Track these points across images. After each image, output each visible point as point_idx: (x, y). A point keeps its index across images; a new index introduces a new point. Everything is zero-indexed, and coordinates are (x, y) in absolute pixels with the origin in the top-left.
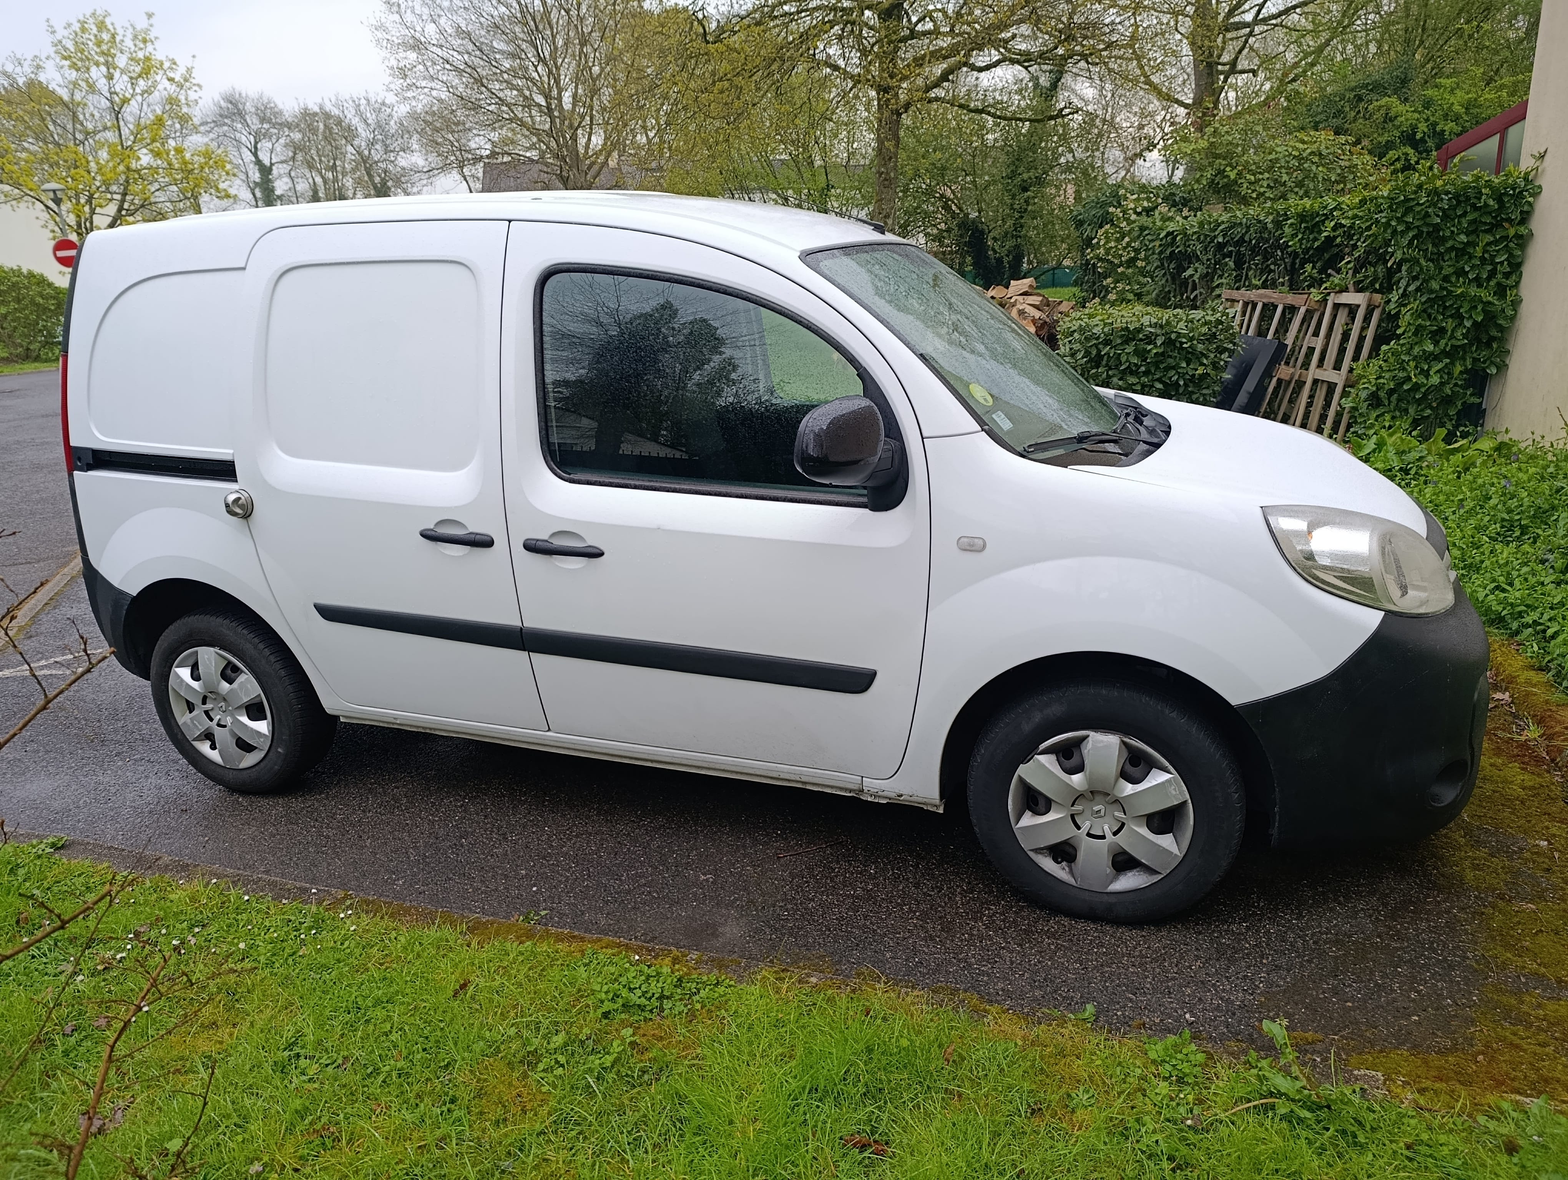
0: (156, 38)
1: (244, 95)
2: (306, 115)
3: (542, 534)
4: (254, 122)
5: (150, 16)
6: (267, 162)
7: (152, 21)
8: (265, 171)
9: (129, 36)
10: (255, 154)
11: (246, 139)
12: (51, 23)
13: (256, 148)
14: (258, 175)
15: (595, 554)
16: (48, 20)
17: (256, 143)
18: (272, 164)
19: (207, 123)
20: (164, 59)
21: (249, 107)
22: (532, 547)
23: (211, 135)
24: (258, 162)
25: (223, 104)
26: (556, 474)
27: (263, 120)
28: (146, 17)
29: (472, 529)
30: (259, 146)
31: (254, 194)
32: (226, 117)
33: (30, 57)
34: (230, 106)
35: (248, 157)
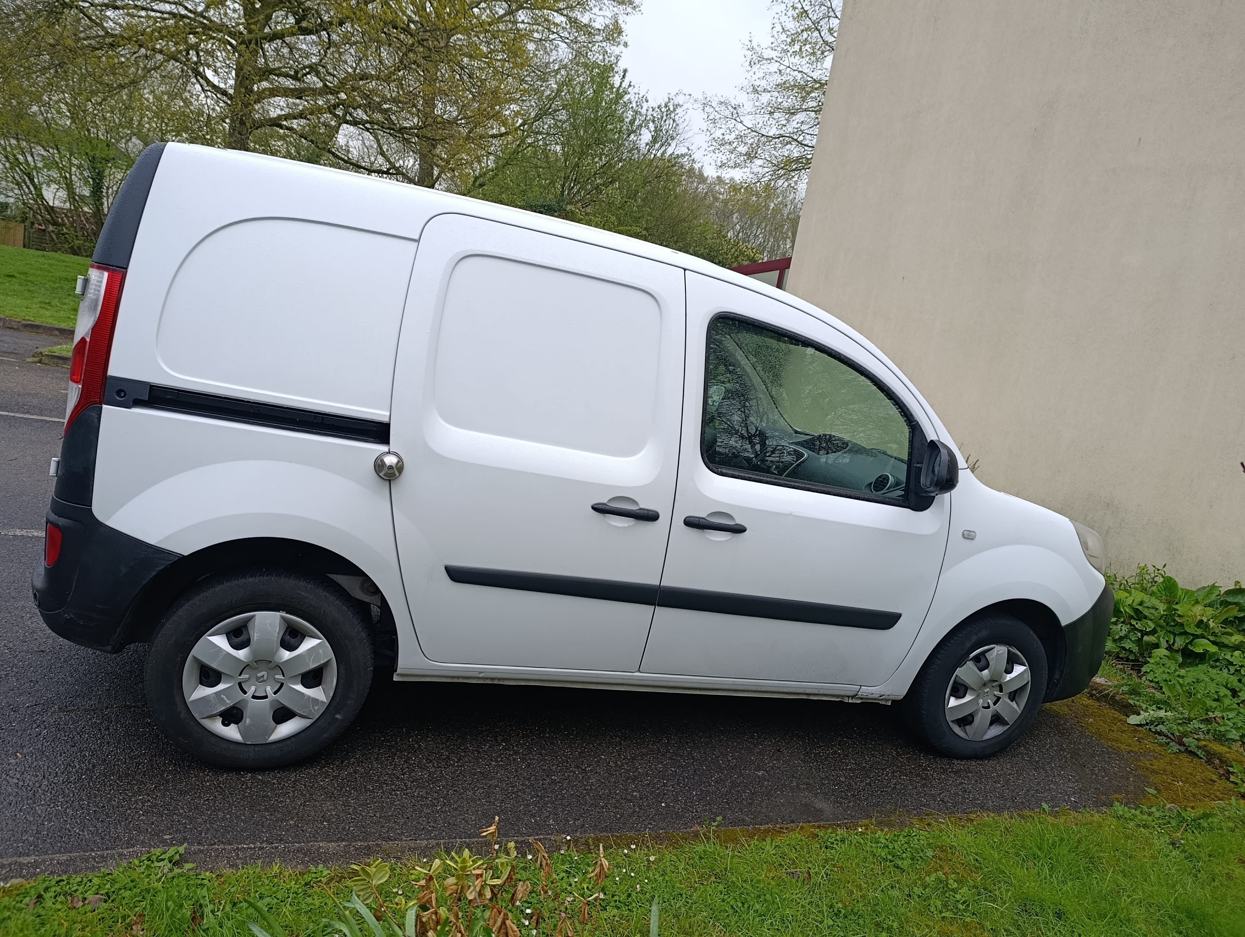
3: (701, 513)
15: (739, 530)
22: (692, 523)
26: (709, 468)
29: (642, 506)
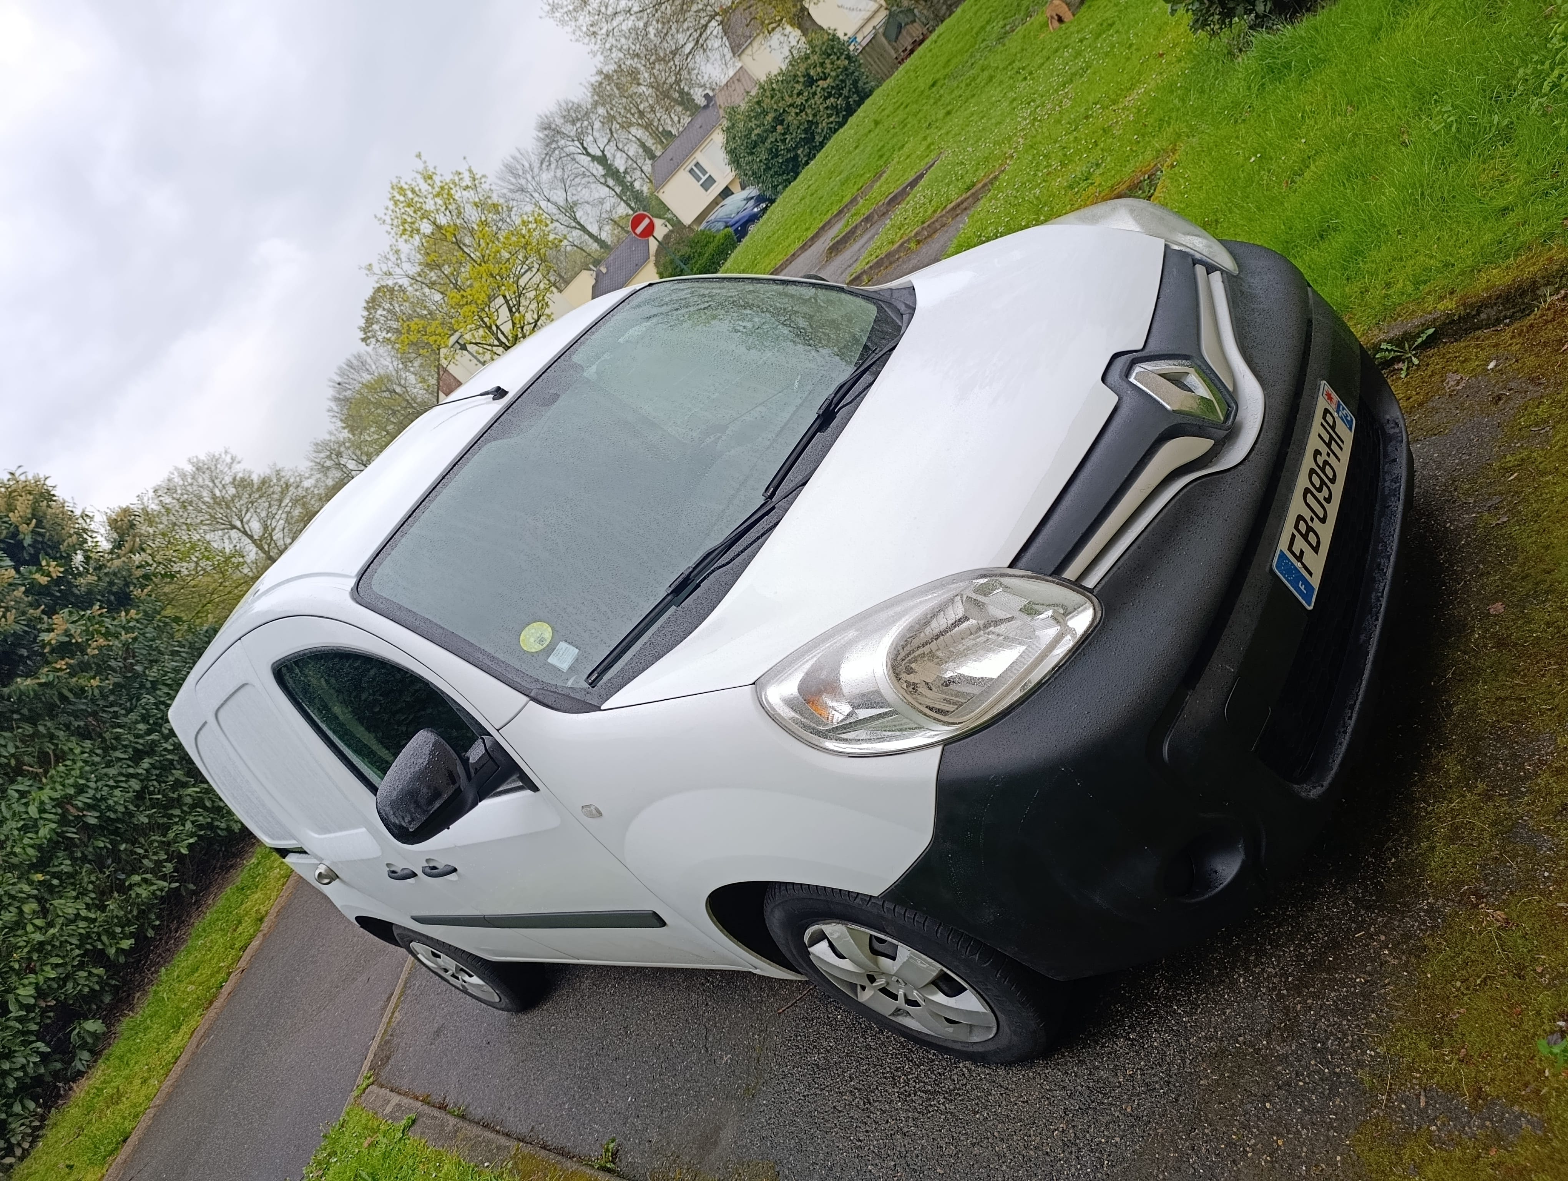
0: (435, 168)
1: (549, 115)
2: (597, 90)
4: (570, 130)
5: (419, 156)
6: (599, 154)
7: (423, 159)
8: (602, 160)
9: (421, 181)
10: (588, 154)
11: (573, 148)
12: (379, 216)
13: (585, 149)
14: (600, 168)
16: (376, 217)
17: (582, 144)
18: (603, 152)
19: (544, 159)
20: (451, 177)
21: (559, 121)
23: (553, 166)
24: (594, 158)
25: (541, 135)
27: (573, 123)
28: (417, 160)
30: (585, 145)
31: (608, 186)
32: (551, 143)
33: (388, 249)
34: (546, 132)
35: (585, 160)
